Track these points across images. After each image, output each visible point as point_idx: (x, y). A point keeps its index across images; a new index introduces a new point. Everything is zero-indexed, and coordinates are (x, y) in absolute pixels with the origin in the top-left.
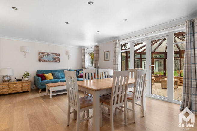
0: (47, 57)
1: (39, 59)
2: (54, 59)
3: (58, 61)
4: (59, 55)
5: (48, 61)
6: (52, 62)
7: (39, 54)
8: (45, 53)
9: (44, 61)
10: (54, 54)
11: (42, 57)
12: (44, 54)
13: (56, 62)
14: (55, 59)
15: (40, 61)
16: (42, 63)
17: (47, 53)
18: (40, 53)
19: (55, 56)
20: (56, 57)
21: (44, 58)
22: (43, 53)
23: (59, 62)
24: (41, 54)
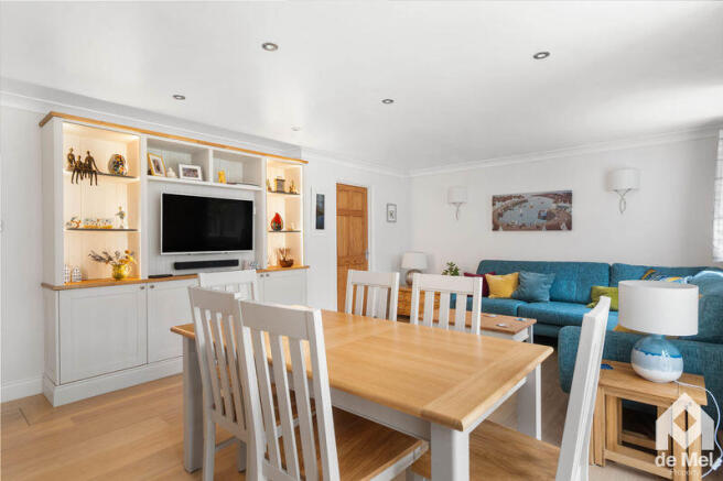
0: (519, 210)
1: (493, 222)
2: (544, 218)
3: (563, 225)
4: (568, 197)
5: (522, 227)
6: (538, 228)
7: (494, 204)
8: (510, 197)
9: (508, 227)
10: (546, 195)
11: (500, 215)
12: (508, 202)
13: (557, 228)
14: (549, 216)
15: (496, 228)
16: (501, 234)
17: (519, 197)
18: (495, 200)
20: (554, 206)
21: (508, 217)
22: (504, 199)
23: (569, 227)
24: (498, 204)
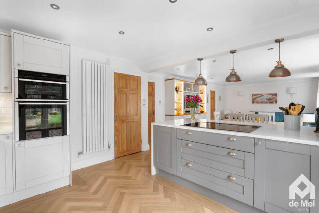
0: (261, 98)
1: (253, 101)
3: (274, 102)
4: (276, 94)
5: (262, 103)
6: (267, 103)
9: (257, 102)
10: (269, 94)
11: (255, 99)
12: (258, 96)
13: (272, 103)
14: (270, 99)
15: (253, 103)
16: (255, 104)
17: (261, 94)
18: (253, 95)
19: (271, 97)
21: (257, 100)
22: (256, 95)
23: (276, 103)
